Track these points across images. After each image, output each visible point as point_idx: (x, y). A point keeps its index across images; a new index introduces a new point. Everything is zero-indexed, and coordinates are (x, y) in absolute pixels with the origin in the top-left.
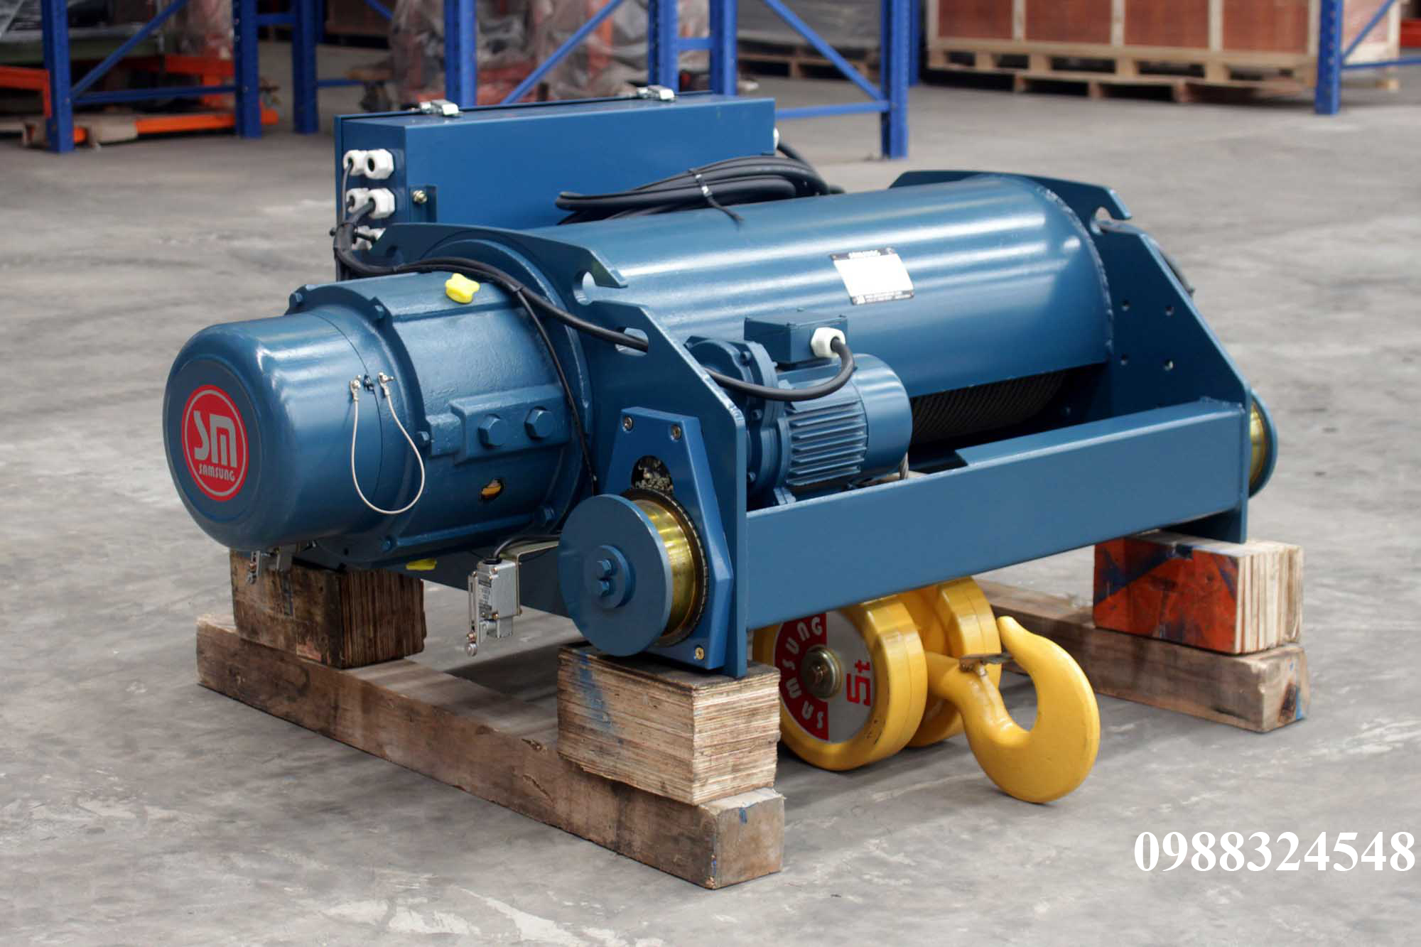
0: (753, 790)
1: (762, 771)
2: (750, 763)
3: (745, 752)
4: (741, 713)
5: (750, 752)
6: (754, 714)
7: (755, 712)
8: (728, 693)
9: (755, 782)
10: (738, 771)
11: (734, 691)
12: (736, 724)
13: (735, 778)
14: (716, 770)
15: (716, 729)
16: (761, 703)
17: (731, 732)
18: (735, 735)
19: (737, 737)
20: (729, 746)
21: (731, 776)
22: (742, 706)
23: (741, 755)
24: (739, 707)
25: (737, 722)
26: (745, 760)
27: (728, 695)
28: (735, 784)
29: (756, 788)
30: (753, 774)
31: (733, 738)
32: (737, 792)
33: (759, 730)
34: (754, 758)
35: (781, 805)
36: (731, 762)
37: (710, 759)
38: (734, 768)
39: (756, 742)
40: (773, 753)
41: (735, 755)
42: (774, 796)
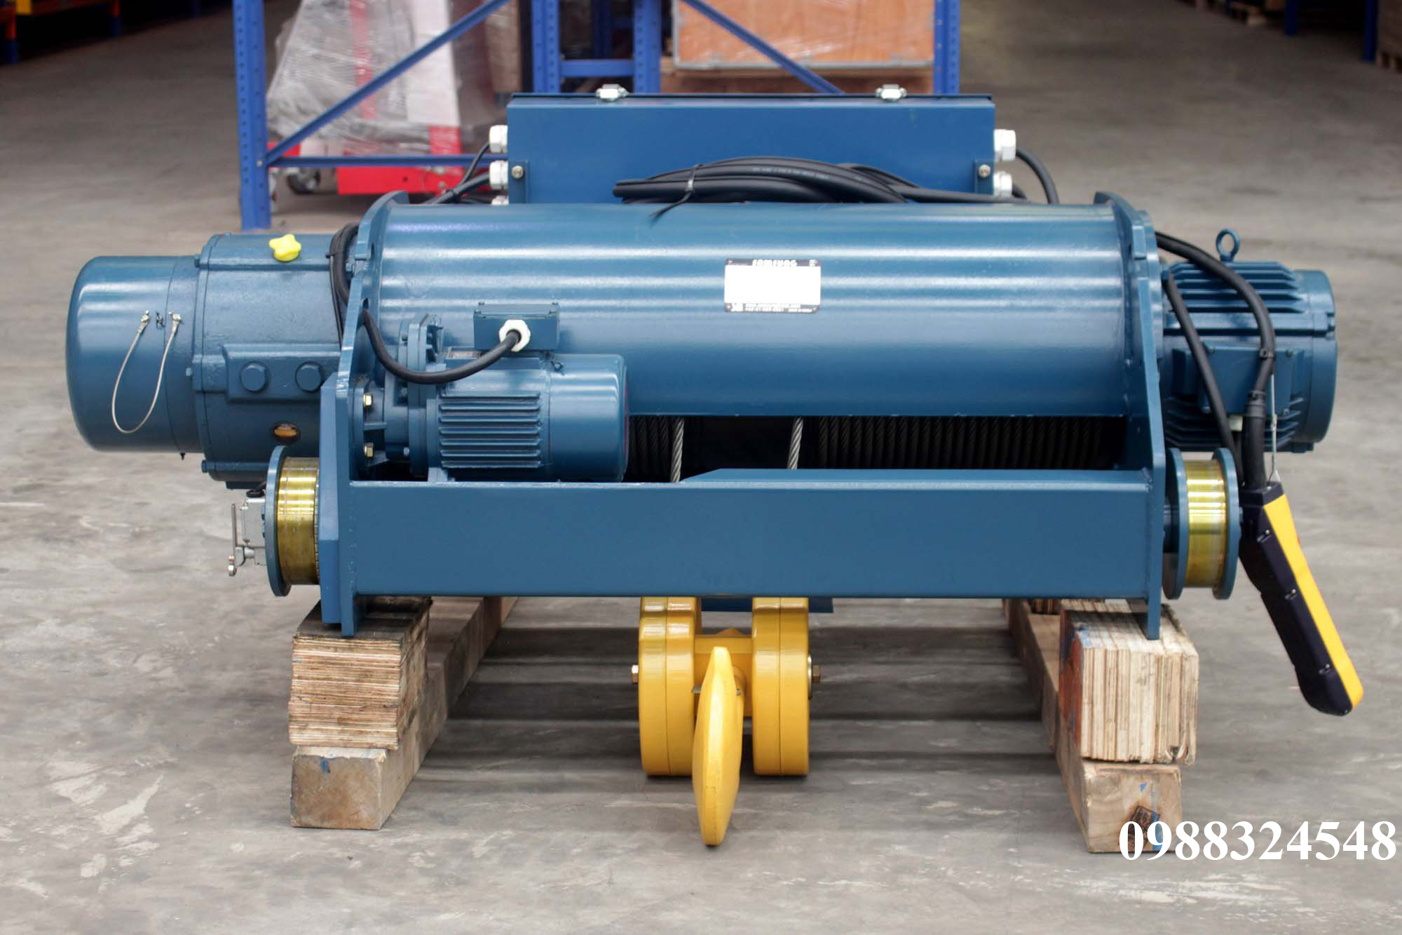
0: (369, 748)
1: (378, 732)
2: (362, 720)
3: (355, 709)
4: (349, 671)
5: (362, 711)
6: (367, 676)
7: (368, 674)
8: (336, 649)
9: (370, 740)
10: (346, 724)
11: (344, 649)
12: (343, 680)
13: (342, 732)
14: (317, 718)
15: (318, 679)
16: (376, 666)
17: (338, 687)
18: (342, 690)
19: (344, 692)
20: (334, 699)
21: (339, 728)
22: (352, 665)
23: (350, 711)
24: (348, 664)
25: (345, 678)
26: (355, 716)
27: (336, 651)
28: (346, 737)
29: (371, 747)
30: (367, 733)
31: (341, 692)
32: (346, 745)
33: (373, 692)
34: (367, 717)
35: (374, 767)
36: (337, 714)
37: (311, 706)
38: (341, 722)
39: (368, 703)
40: (392, 716)
41: (342, 709)
42: (370, 756)
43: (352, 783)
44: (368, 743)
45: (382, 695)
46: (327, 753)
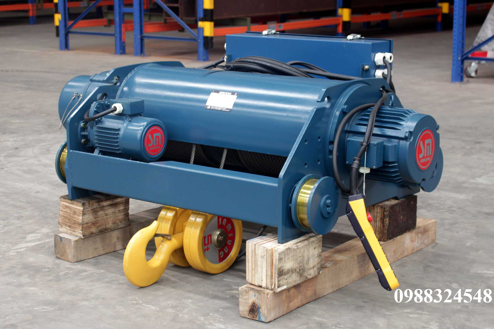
1: (78, 232)
3: (73, 223)
4: (72, 211)
6: (75, 213)
8: (69, 204)
9: (76, 234)
12: (70, 213)
13: (70, 230)
15: (65, 212)
16: (77, 210)
18: (70, 216)
20: (68, 219)
21: (69, 228)
22: (72, 209)
26: (72, 225)
30: (75, 231)
33: (76, 219)
34: (75, 226)
35: (71, 242)
36: (69, 224)
37: (63, 220)
38: (70, 226)
39: (75, 222)
40: (81, 228)
41: (70, 223)
42: (71, 239)
43: (67, 246)
44: (76, 235)
45: (78, 220)
46: (62, 235)
